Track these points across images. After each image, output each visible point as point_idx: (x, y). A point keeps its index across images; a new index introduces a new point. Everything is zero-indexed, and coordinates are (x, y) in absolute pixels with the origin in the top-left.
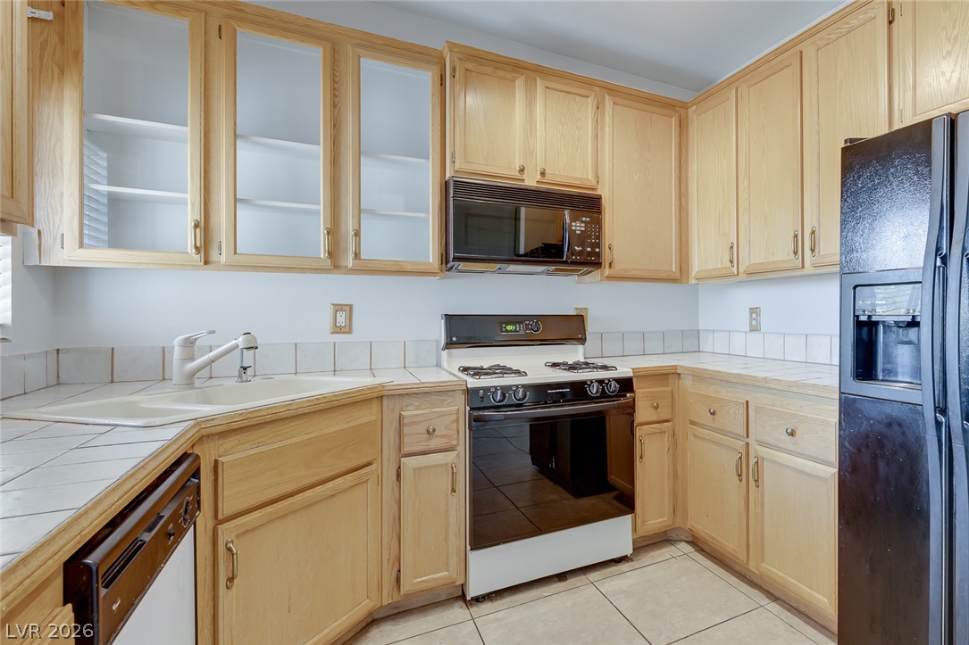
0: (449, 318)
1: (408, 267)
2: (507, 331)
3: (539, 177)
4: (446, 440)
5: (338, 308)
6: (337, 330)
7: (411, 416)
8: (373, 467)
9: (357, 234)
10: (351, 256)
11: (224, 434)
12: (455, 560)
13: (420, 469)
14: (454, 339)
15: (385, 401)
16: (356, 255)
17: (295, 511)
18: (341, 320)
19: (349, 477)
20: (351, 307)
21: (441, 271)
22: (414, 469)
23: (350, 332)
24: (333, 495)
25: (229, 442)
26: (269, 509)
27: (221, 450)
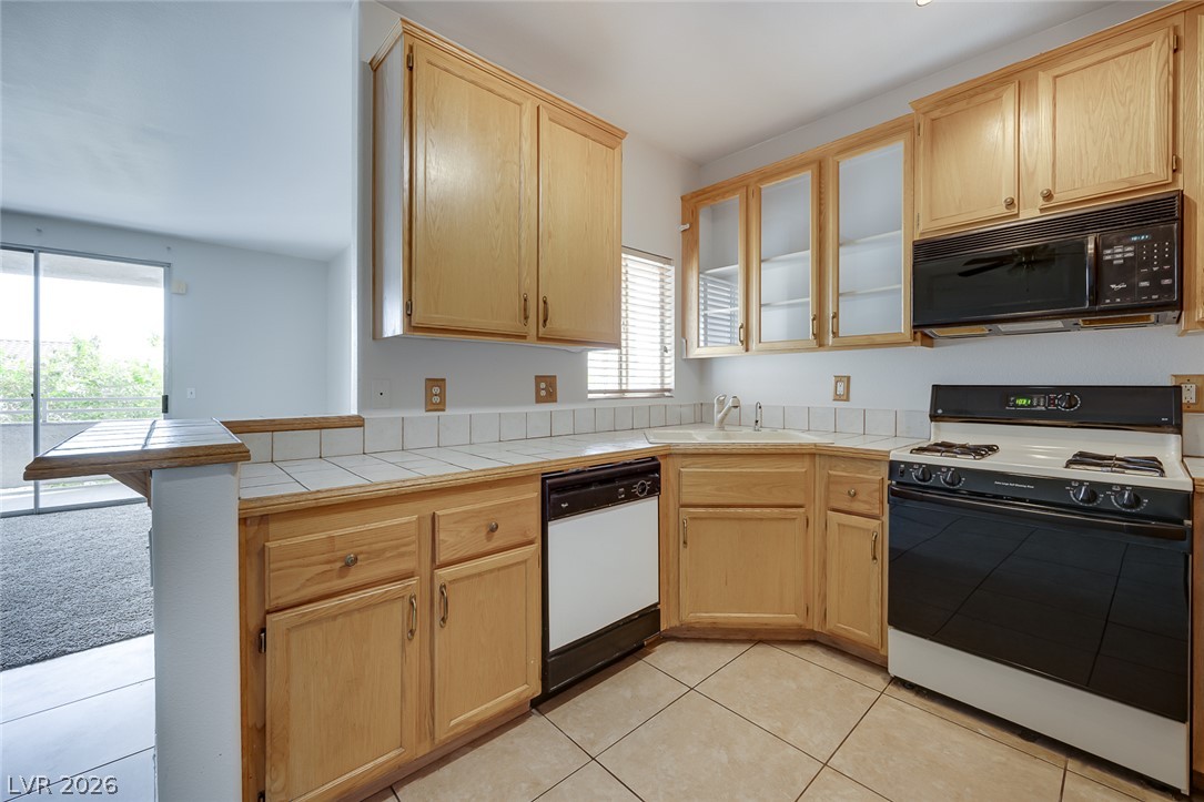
0: (936, 388)
1: (880, 340)
2: (1017, 406)
3: (1041, 202)
4: (867, 507)
5: (838, 379)
6: (837, 398)
7: (835, 476)
8: (801, 510)
9: (836, 316)
10: (831, 335)
11: (685, 455)
12: (875, 626)
13: (844, 526)
14: (940, 411)
15: (817, 458)
16: (833, 333)
17: (730, 519)
18: (841, 389)
19: (776, 510)
20: (849, 378)
21: (915, 340)
22: (839, 525)
23: (847, 400)
24: (761, 519)
25: (688, 461)
26: (711, 510)
27: (684, 464)
